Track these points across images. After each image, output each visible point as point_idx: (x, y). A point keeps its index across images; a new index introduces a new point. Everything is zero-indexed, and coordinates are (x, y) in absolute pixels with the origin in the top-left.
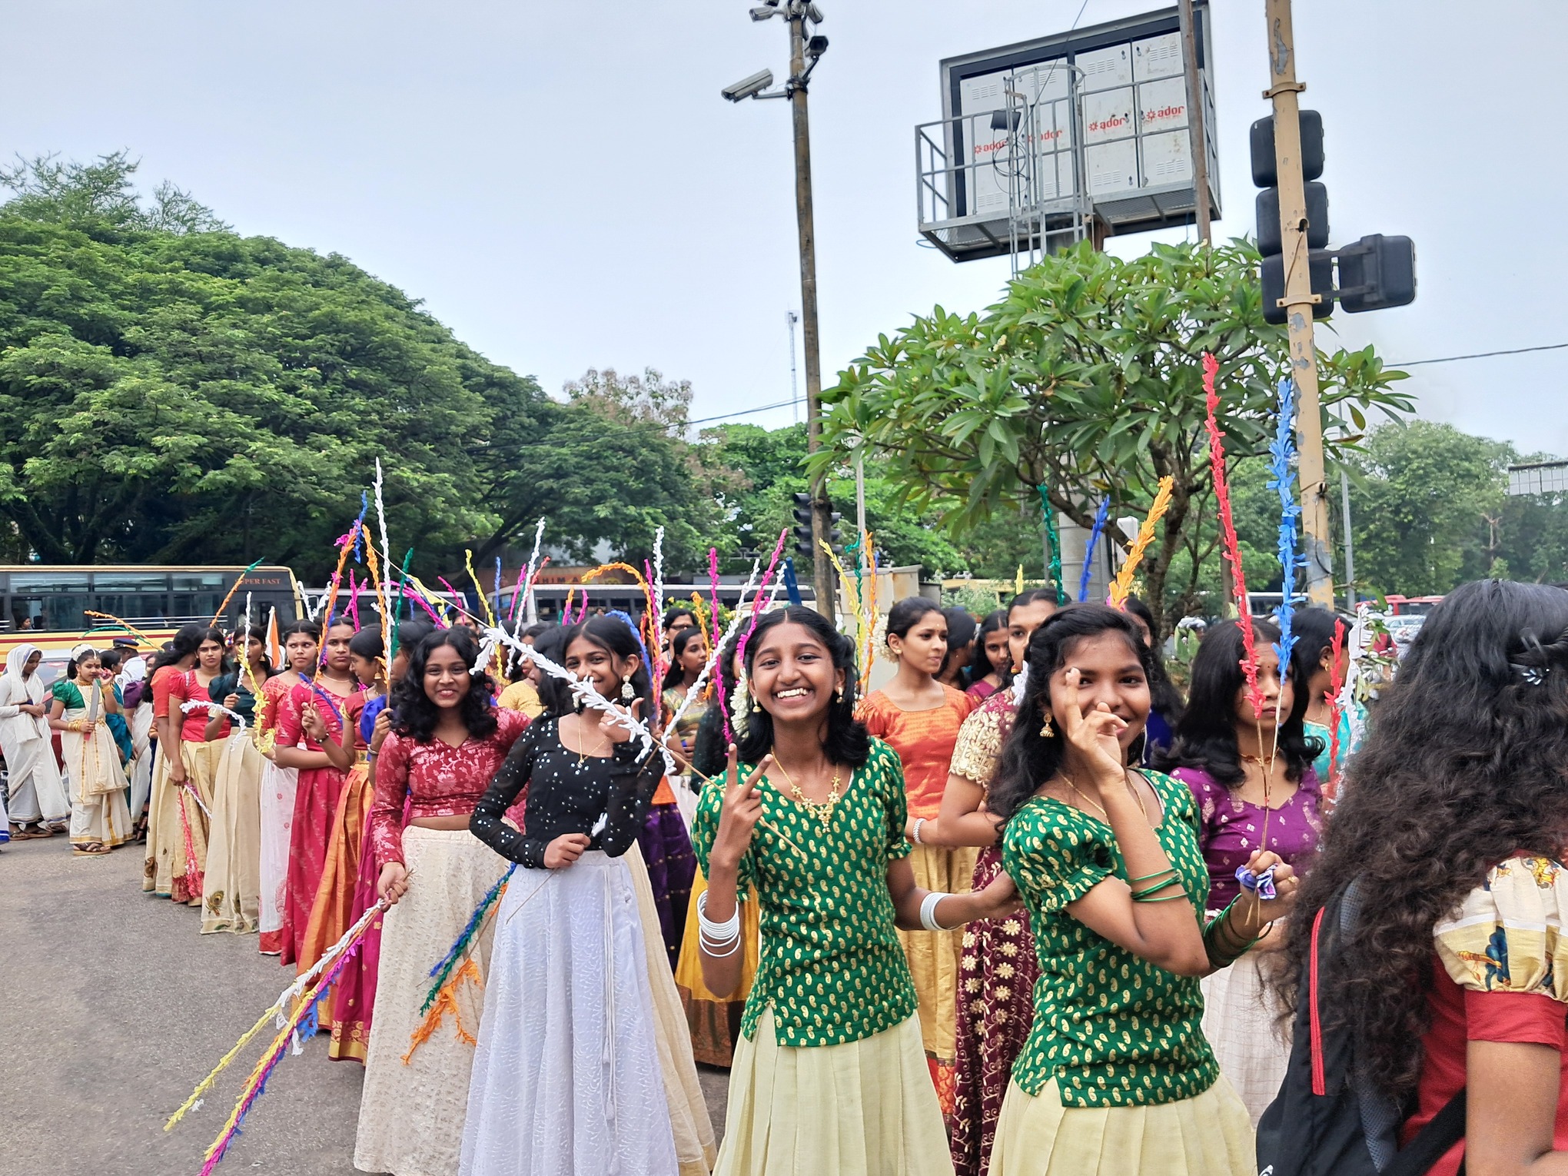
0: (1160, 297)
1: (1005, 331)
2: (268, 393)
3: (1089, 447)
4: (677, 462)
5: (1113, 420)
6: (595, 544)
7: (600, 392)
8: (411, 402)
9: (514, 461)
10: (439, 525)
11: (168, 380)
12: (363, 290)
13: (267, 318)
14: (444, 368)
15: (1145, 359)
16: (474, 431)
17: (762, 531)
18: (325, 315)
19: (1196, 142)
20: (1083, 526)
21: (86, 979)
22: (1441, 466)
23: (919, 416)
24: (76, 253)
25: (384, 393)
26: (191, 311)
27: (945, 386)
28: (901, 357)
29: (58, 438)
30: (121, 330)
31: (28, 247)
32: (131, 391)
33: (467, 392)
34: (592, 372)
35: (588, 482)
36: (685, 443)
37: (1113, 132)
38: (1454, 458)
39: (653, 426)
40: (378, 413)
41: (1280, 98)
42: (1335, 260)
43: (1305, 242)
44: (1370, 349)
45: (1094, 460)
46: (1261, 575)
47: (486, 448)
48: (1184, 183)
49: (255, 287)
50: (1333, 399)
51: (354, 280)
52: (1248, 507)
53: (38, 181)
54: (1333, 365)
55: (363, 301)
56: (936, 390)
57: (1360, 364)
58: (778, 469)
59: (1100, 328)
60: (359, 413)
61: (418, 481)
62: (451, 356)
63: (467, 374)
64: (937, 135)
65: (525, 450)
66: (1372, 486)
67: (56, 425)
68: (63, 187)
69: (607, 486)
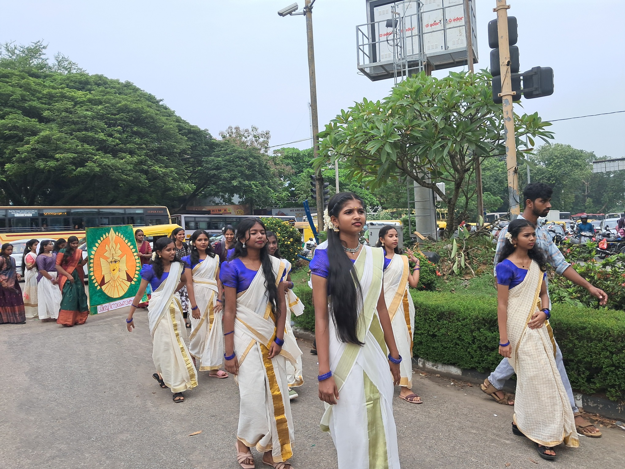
0: (452, 94)
1: (391, 108)
2: (101, 137)
3: (425, 154)
4: (265, 163)
5: (434, 143)
6: (233, 196)
7: (234, 136)
8: (159, 140)
9: (200, 163)
10: (171, 189)
11: (62, 132)
12: (138, 96)
13: (100, 107)
14: (171, 126)
15: (447, 119)
16: (184, 152)
17: (298, 190)
18: (124, 105)
19: (468, 31)
20: (423, 186)
21: (29, 368)
22: (566, 161)
23: (357, 143)
24: (23, 81)
25: (148, 137)
26: (69, 105)
27: (367, 130)
28: (350, 119)
29: (18, 155)
30: (42, 112)
31: (4, 79)
32: (46, 136)
33: (180, 136)
34: (230, 128)
35: (229, 171)
36: (268, 156)
37: (435, 28)
38: (572, 158)
39: (255, 149)
40: (145, 144)
41: (500, 11)
42: (522, 78)
43: (509, 70)
44: (536, 114)
45: (427, 160)
46: (495, 205)
47: (189, 158)
48: (462, 48)
49: (95, 94)
50: (522, 134)
51: (135, 92)
52: (490, 179)
53: (7, 53)
54: (521, 120)
55: (138, 100)
56: (364, 132)
57: (532, 120)
58: (305, 166)
59: (429, 106)
60: (137, 144)
61: (162, 171)
62: (174, 121)
63: (180, 129)
64: (365, 30)
65: (204, 159)
66: (539, 170)
67: (17, 150)
68: (17, 55)
69: (237, 173)
